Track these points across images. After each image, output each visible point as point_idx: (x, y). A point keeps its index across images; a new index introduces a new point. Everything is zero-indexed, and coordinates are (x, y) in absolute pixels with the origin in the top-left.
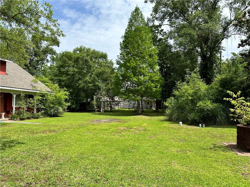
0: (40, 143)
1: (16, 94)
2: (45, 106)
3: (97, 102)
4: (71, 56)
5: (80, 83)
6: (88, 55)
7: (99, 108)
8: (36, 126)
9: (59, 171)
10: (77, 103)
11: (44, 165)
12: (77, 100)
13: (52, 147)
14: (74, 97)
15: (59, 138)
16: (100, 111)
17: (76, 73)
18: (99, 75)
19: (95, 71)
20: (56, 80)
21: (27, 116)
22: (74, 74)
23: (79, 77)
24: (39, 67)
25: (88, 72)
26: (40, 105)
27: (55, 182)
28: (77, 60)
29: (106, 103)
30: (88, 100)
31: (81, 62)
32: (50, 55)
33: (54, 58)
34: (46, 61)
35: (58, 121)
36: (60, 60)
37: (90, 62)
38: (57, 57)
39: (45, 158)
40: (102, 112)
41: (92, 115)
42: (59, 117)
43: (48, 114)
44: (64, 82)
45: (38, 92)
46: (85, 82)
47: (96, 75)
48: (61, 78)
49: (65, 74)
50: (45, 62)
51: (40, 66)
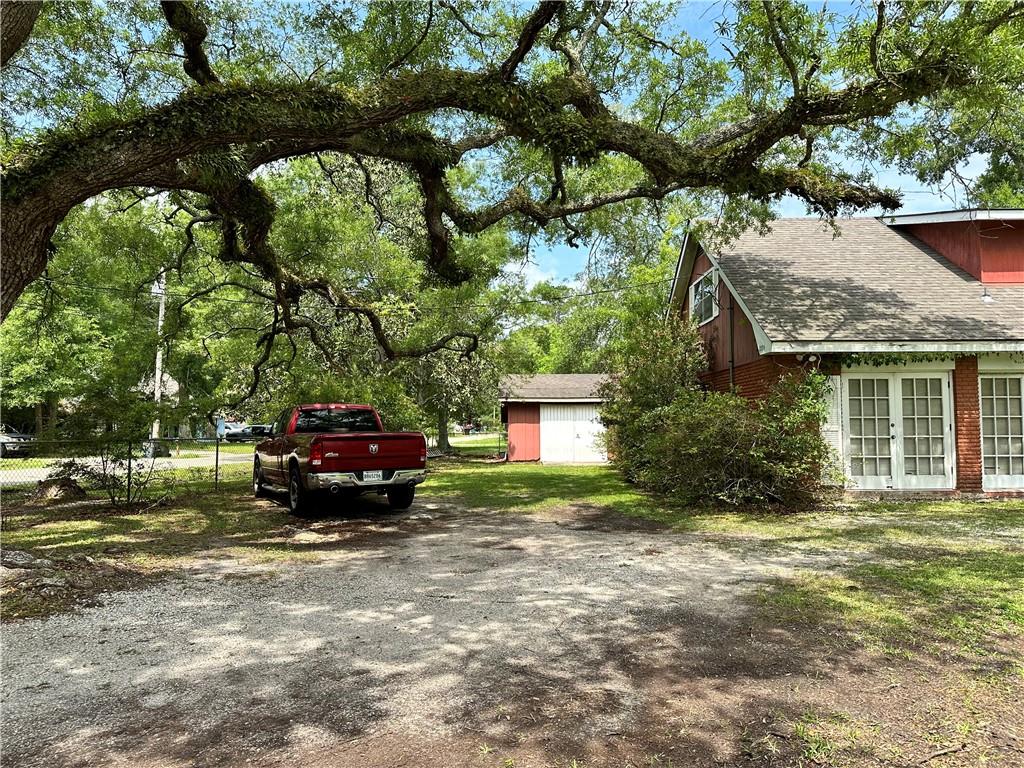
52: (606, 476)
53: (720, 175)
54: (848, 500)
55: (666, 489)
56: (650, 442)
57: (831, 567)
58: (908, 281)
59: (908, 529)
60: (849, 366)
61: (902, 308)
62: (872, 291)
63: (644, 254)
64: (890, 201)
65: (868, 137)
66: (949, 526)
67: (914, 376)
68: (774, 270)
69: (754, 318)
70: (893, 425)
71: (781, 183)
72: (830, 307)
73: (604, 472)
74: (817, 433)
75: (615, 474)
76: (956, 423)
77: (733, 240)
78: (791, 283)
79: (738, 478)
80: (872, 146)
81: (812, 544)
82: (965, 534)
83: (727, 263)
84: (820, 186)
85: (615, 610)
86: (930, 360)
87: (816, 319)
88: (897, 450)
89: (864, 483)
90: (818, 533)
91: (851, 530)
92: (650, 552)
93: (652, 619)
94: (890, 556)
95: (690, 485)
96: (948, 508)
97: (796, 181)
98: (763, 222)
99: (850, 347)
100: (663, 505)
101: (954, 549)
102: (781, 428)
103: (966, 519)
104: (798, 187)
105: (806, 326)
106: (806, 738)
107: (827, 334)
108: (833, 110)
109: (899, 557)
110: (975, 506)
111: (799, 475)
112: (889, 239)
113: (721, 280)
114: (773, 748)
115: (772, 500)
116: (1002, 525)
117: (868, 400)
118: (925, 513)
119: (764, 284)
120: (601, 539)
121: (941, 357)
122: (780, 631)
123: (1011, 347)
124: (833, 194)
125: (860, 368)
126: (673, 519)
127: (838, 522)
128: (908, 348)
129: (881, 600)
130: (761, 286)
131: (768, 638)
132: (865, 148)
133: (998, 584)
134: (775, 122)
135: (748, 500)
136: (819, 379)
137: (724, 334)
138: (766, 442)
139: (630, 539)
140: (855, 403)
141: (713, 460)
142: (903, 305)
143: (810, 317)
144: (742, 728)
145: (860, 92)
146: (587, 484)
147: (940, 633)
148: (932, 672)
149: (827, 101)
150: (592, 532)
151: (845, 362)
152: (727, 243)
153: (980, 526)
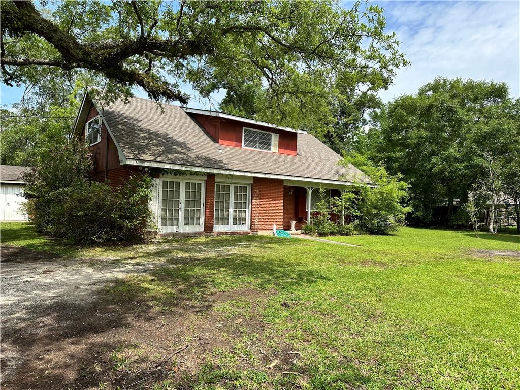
0: (358, 285)
1: (312, 188)
2: (361, 212)
3: (477, 208)
4: (413, 105)
5: (433, 163)
6: (453, 97)
7: (484, 220)
8: (346, 249)
9: (402, 349)
10: (425, 207)
11: (371, 330)
12: (427, 201)
13: (383, 295)
14: (419, 193)
15: (393, 279)
16: (488, 230)
17: (425, 141)
18: (484, 140)
19: (474, 130)
20: (381, 159)
21: (330, 230)
22: (420, 144)
23: (432, 150)
24: (349, 136)
25: (453, 135)
26: (352, 210)
27: (397, 371)
28: (427, 112)
29: (504, 210)
30: (453, 201)
31: (436, 115)
32: (370, 110)
33: (377, 114)
34: (361, 124)
35: (388, 243)
36: (391, 116)
37: (460, 111)
38: (383, 113)
39: (371, 316)
40: (492, 230)
41: (465, 236)
42: (388, 236)
43: (367, 227)
44: (398, 162)
45: (350, 184)
46: (447, 159)
47: (475, 141)
48: (392, 154)
49: (400, 144)
50: (360, 126)
51: (350, 134)
52: (26, 229)
53: (100, 65)
54: (158, 238)
55: (63, 235)
56: (54, 209)
57: (144, 271)
58: (192, 139)
59: (182, 250)
60: (163, 174)
61: (188, 150)
62: (176, 141)
63: (61, 100)
64: (184, 100)
65: (177, 67)
66: (199, 248)
67: (191, 181)
68: (131, 122)
69: (119, 145)
70: (181, 203)
71: (133, 78)
72: (157, 145)
73: (24, 226)
74: (146, 206)
75: (32, 227)
76: (206, 203)
77: (111, 103)
78: (139, 130)
79: (104, 228)
80: (179, 72)
81: (138, 260)
82: (205, 251)
83: (106, 114)
84: (151, 84)
85: (14, 309)
86: (197, 175)
87: (150, 150)
88: (181, 214)
89: (166, 230)
90: (141, 255)
91: (158, 252)
92: (45, 272)
93: (38, 310)
94: (172, 263)
95: (77, 232)
96: (200, 240)
97: (140, 78)
98: (126, 97)
99: (164, 166)
100: (60, 244)
101: (199, 258)
102: (129, 203)
103: (206, 244)
104: (141, 82)
105: (144, 153)
106: (116, 360)
107: (154, 158)
108: (159, 48)
109: (176, 264)
110: (210, 238)
111: (135, 226)
112: (185, 118)
113: (103, 123)
114: (98, 369)
115: (121, 239)
116: (219, 246)
117: (170, 192)
118: (190, 242)
119: (125, 128)
120: (13, 267)
121: (202, 174)
122: (113, 306)
123: (227, 172)
124: (157, 89)
125: (168, 176)
126: (65, 252)
127: (152, 248)
128: (189, 169)
129: (165, 284)
130: (123, 130)
131: (106, 311)
132: (176, 72)
133: (213, 272)
134: (131, 45)
135: (108, 240)
136: (148, 179)
137: (103, 151)
138: (121, 210)
139: (34, 265)
140: (165, 192)
141: (92, 220)
142: (189, 149)
143: (147, 149)
144: (83, 362)
145: (171, 43)
146: (11, 233)
147: (187, 296)
148: (181, 315)
149: (156, 43)
150: (8, 263)
151: (161, 172)
152: (108, 104)
153: (210, 247)
